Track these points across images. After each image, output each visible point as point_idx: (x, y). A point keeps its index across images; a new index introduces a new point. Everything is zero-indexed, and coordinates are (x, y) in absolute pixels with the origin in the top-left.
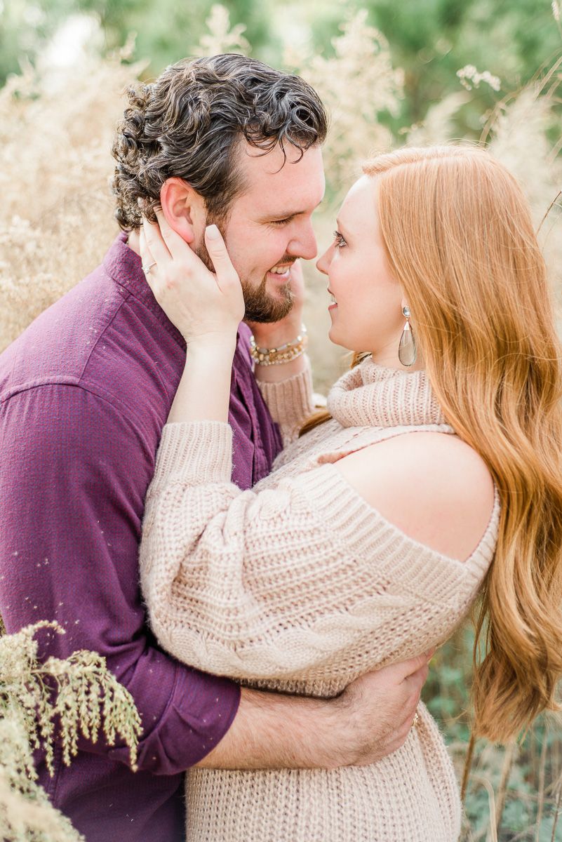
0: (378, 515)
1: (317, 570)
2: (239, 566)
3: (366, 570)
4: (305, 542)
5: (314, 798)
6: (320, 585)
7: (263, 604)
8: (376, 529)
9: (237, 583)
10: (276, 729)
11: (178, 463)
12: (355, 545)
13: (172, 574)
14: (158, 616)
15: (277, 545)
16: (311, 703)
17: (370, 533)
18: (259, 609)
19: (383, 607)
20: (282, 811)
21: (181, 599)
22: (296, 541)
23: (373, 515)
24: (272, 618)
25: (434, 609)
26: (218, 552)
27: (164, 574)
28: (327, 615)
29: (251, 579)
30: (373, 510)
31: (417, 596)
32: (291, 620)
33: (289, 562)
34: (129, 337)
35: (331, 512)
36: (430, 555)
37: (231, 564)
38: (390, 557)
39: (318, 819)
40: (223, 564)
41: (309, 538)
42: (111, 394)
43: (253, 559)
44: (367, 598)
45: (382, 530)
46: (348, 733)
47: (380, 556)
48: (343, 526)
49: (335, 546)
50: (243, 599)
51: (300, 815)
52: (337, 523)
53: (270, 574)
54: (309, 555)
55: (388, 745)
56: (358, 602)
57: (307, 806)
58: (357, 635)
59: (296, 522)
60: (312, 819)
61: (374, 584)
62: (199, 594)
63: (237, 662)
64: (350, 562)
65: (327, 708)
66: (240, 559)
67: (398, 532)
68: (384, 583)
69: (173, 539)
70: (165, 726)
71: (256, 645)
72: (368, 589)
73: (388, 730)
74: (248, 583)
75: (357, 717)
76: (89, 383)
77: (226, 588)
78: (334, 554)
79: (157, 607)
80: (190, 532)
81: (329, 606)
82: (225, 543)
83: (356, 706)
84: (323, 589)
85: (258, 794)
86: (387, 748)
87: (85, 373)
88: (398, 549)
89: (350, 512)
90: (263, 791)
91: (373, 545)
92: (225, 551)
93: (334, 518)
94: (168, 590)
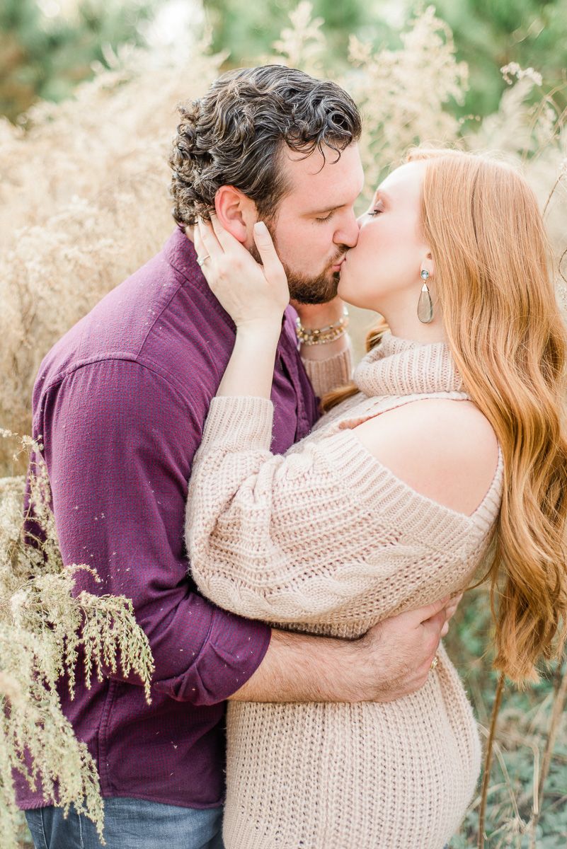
0: (390, 473)
1: (337, 524)
2: (267, 521)
3: (380, 523)
4: (325, 499)
5: (338, 729)
6: (339, 537)
7: (290, 555)
8: (387, 486)
9: (265, 536)
10: (302, 665)
11: (221, 432)
12: (369, 500)
13: (209, 529)
14: (196, 566)
15: (301, 502)
16: (334, 643)
17: (383, 489)
18: (286, 559)
19: (396, 556)
20: (309, 740)
21: (218, 551)
22: (318, 498)
23: (385, 473)
24: (298, 568)
25: (443, 558)
26: (248, 509)
27: (201, 529)
28: (346, 564)
29: (279, 533)
30: (385, 469)
31: (427, 546)
32: (315, 569)
33: (312, 517)
34: (183, 319)
35: (348, 472)
36: (437, 509)
37: (260, 519)
38: (401, 511)
39: (341, 748)
40: (253, 519)
41: (329, 495)
42: (165, 370)
43: (280, 515)
44: (381, 548)
45: (393, 486)
46: (367, 670)
47: (392, 510)
48: (359, 484)
49: (352, 501)
50: (271, 550)
51: (325, 744)
52: (354, 481)
53: (296, 528)
54: (330, 511)
55: (407, 684)
56: (373, 551)
57: (331, 736)
58: (373, 581)
59: (318, 481)
60: (335, 747)
61: (387, 535)
62: (233, 547)
63: (267, 606)
64: (366, 516)
65: (348, 647)
66: (268, 515)
67: (407, 488)
68: (397, 533)
69: (210, 498)
70: (202, 660)
71: (283, 591)
72: (382, 539)
73: (406, 670)
74: (275, 536)
75: (376, 656)
76: (145, 359)
77: (255, 541)
78: (351, 509)
79: (196, 557)
80: (225, 491)
81: (348, 556)
82: (255, 502)
83: (374, 647)
84: (343, 541)
85: (287, 724)
86: (407, 688)
87: (143, 350)
88: (408, 503)
89: (364, 471)
90: (293, 722)
91: (384, 500)
92: (255, 508)
93: (350, 477)
94: (206, 542)
